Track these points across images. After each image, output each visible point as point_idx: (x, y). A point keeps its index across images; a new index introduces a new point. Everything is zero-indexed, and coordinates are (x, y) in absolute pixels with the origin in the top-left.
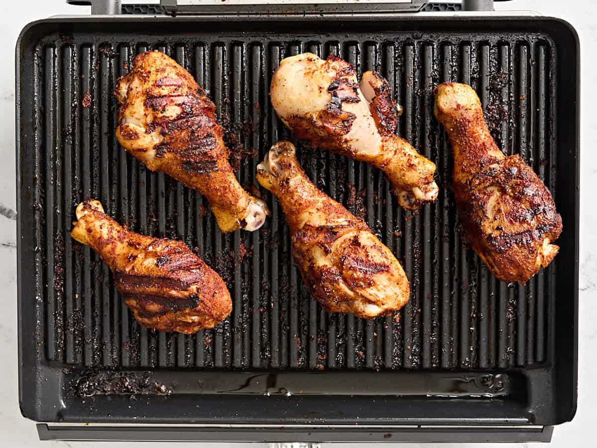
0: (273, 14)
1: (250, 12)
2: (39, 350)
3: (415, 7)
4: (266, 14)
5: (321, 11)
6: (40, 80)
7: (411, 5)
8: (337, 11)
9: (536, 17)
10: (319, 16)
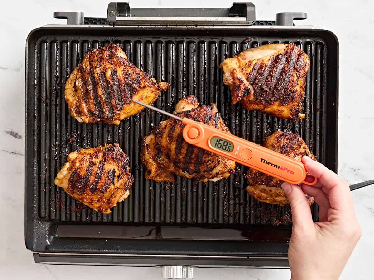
0: (170, 26)
1: (157, 24)
2: (36, 212)
3: (249, 23)
4: (165, 25)
5: (196, 24)
6: (38, 61)
7: (246, 22)
8: (205, 25)
9: (315, 29)
10: (195, 27)
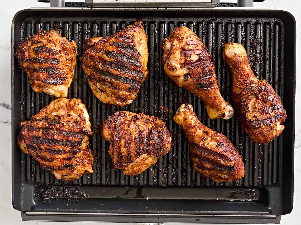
0: (142, 8)
1: (130, 7)
2: (23, 175)
4: (138, 8)
5: (166, 6)
7: (211, 4)
8: (174, 7)
9: (274, 10)
10: (165, 9)
